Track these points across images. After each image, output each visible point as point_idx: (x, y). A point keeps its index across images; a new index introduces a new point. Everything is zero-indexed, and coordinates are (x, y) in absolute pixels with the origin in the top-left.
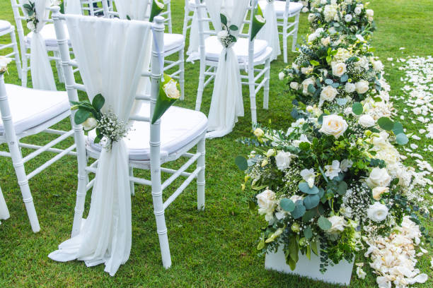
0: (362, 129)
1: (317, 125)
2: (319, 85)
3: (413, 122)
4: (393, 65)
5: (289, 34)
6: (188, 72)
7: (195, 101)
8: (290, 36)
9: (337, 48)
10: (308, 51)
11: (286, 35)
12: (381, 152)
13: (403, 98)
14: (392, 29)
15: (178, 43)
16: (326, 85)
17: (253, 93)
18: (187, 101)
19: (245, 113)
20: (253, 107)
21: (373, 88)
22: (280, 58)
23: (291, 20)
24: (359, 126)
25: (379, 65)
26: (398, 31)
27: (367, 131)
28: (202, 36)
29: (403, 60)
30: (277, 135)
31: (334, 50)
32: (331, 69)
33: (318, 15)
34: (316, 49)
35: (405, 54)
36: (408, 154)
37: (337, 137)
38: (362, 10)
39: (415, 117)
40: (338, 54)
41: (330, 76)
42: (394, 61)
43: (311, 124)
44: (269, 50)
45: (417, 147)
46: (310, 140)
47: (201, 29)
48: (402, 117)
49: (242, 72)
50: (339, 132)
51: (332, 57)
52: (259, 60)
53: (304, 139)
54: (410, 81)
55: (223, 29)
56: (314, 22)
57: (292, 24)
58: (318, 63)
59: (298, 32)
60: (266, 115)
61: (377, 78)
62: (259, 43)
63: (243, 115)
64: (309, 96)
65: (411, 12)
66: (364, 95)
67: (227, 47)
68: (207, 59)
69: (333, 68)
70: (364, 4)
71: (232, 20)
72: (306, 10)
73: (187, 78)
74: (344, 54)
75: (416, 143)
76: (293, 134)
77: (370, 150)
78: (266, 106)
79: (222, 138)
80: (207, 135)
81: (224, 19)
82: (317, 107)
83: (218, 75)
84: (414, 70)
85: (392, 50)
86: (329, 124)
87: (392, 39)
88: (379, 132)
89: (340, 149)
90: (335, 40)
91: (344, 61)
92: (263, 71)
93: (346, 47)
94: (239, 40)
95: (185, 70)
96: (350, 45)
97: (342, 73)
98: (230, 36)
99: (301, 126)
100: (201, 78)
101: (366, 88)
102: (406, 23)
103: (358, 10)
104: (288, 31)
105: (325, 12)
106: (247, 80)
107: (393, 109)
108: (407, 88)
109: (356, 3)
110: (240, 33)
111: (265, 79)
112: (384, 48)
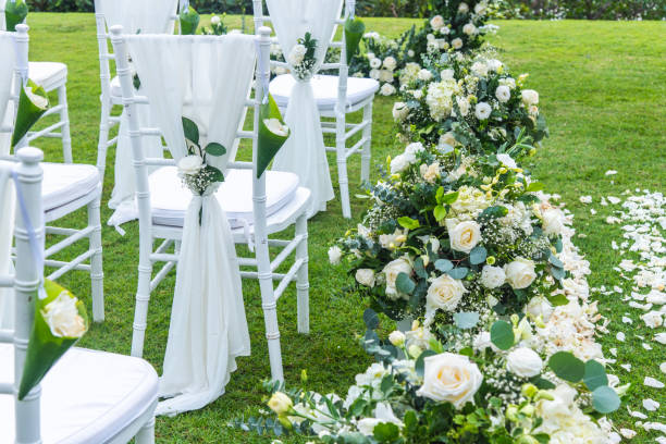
0: (516, 383)
1: (412, 377)
2: (422, 274)
3: (646, 346)
4: (593, 212)
5: (351, 151)
6: (113, 251)
7: (130, 322)
8: (356, 153)
9: (457, 185)
10: (391, 197)
11: (343, 153)
12: (561, 435)
13: (621, 291)
14: (586, 128)
15: (85, 185)
16: (439, 273)
17: (270, 297)
18: (111, 324)
19: (253, 345)
20: (273, 330)
21: (546, 273)
22: (334, 206)
23: (354, 118)
24: (509, 376)
25: (557, 219)
26: (600, 133)
27: (527, 387)
28: (141, 169)
29: (615, 200)
30: (324, 407)
31: (450, 192)
32: (447, 236)
33: (414, 105)
34: (410, 190)
35: (619, 185)
36: (639, 423)
37: (458, 405)
38: (512, 92)
39: (649, 333)
40: (459, 200)
41: (446, 253)
42: (596, 203)
43: (400, 378)
44: (304, 194)
45: (657, 405)
46: (399, 417)
47: (137, 153)
48: (621, 336)
49: (242, 250)
50: (463, 394)
51: (448, 208)
52: (281, 219)
53: (385, 414)
54: (634, 248)
55: (191, 153)
56: (406, 122)
57: (357, 128)
58: (415, 223)
59: (373, 143)
60: (305, 349)
61: (553, 249)
62: (278, 180)
63: (248, 353)
64: (401, 300)
65: (626, 86)
66: (528, 293)
67: (201, 193)
68: (154, 224)
69: (451, 232)
70: (516, 77)
71: (210, 133)
72: (389, 89)
73: (110, 266)
74: (473, 201)
75: (655, 398)
76: (359, 402)
77: (537, 431)
78: (303, 326)
79: (200, 412)
80: (162, 408)
81: (191, 130)
82: (421, 325)
83: (184, 258)
84: (640, 222)
85: (589, 176)
86: (440, 375)
87: (587, 151)
88: (553, 387)
89: (469, 434)
90: (451, 168)
91: (475, 215)
92: (291, 245)
93: (477, 184)
94: (231, 176)
95: (106, 246)
96: (486, 179)
97: (473, 244)
98: (209, 168)
99: (376, 383)
100: (144, 267)
101: (529, 277)
102: (616, 112)
103: (504, 91)
104: (350, 143)
105: (429, 99)
106: (254, 269)
107: (599, 317)
108: (628, 265)
109: (499, 77)
110: (232, 160)
111: (298, 263)
112: (571, 174)
